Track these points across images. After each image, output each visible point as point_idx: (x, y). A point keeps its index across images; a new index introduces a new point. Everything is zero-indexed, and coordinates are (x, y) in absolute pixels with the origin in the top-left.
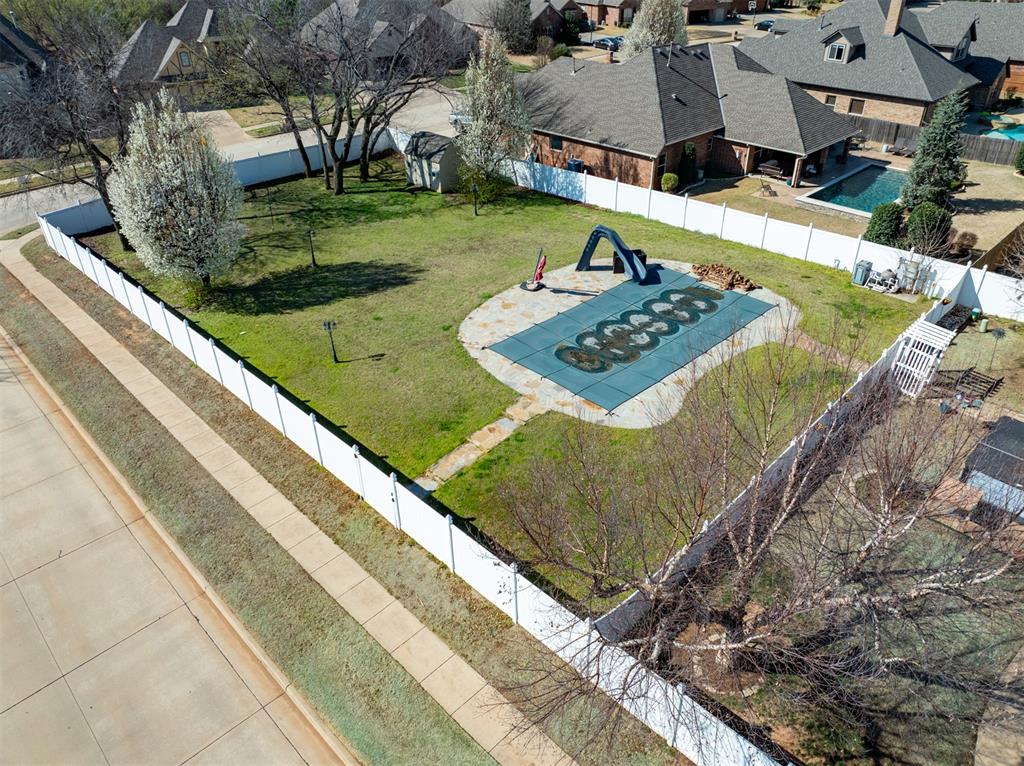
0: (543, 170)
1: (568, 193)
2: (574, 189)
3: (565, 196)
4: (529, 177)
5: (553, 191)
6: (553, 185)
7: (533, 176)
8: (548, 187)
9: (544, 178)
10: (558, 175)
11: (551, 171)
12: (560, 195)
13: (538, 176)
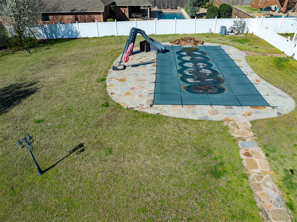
0: (51, 28)
1: (69, 36)
2: (72, 32)
3: (67, 37)
4: (42, 33)
5: (60, 37)
6: (59, 34)
7: (45, 32)
8: (56, 36)
9: (52, 31)
10: (61, 27)
11: (56, 27)
12: (64, 37)
13: (48, 32)
